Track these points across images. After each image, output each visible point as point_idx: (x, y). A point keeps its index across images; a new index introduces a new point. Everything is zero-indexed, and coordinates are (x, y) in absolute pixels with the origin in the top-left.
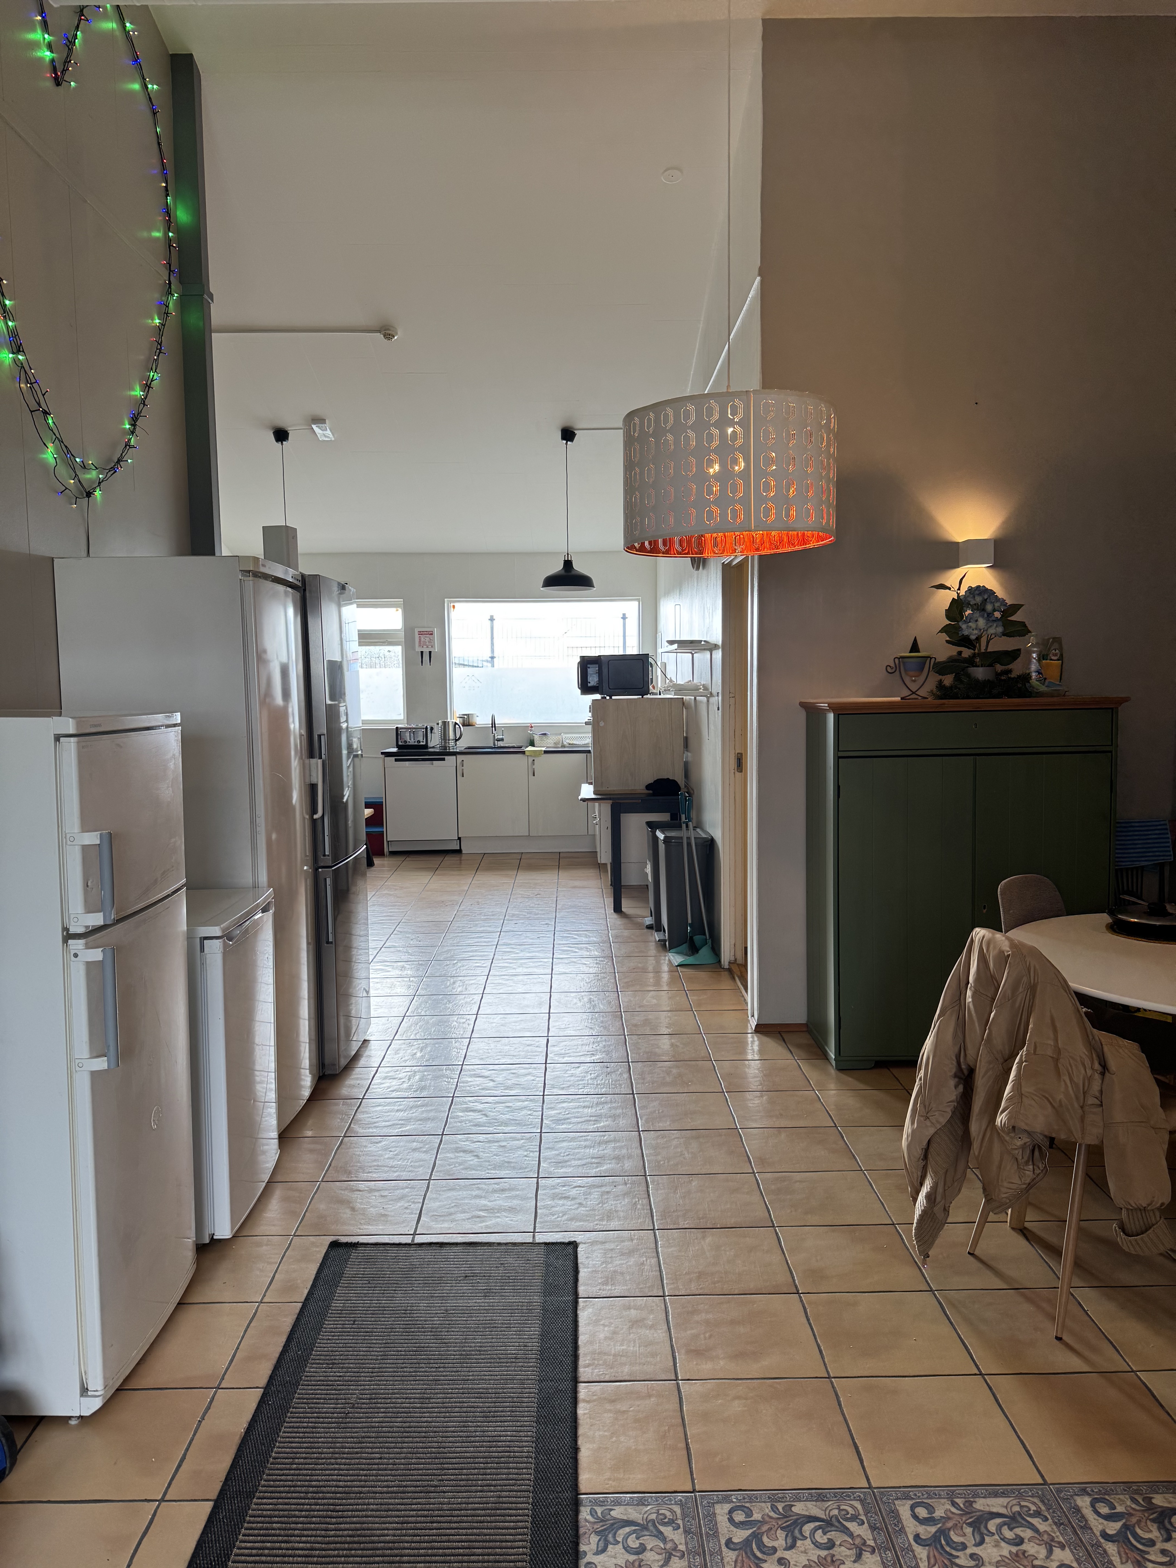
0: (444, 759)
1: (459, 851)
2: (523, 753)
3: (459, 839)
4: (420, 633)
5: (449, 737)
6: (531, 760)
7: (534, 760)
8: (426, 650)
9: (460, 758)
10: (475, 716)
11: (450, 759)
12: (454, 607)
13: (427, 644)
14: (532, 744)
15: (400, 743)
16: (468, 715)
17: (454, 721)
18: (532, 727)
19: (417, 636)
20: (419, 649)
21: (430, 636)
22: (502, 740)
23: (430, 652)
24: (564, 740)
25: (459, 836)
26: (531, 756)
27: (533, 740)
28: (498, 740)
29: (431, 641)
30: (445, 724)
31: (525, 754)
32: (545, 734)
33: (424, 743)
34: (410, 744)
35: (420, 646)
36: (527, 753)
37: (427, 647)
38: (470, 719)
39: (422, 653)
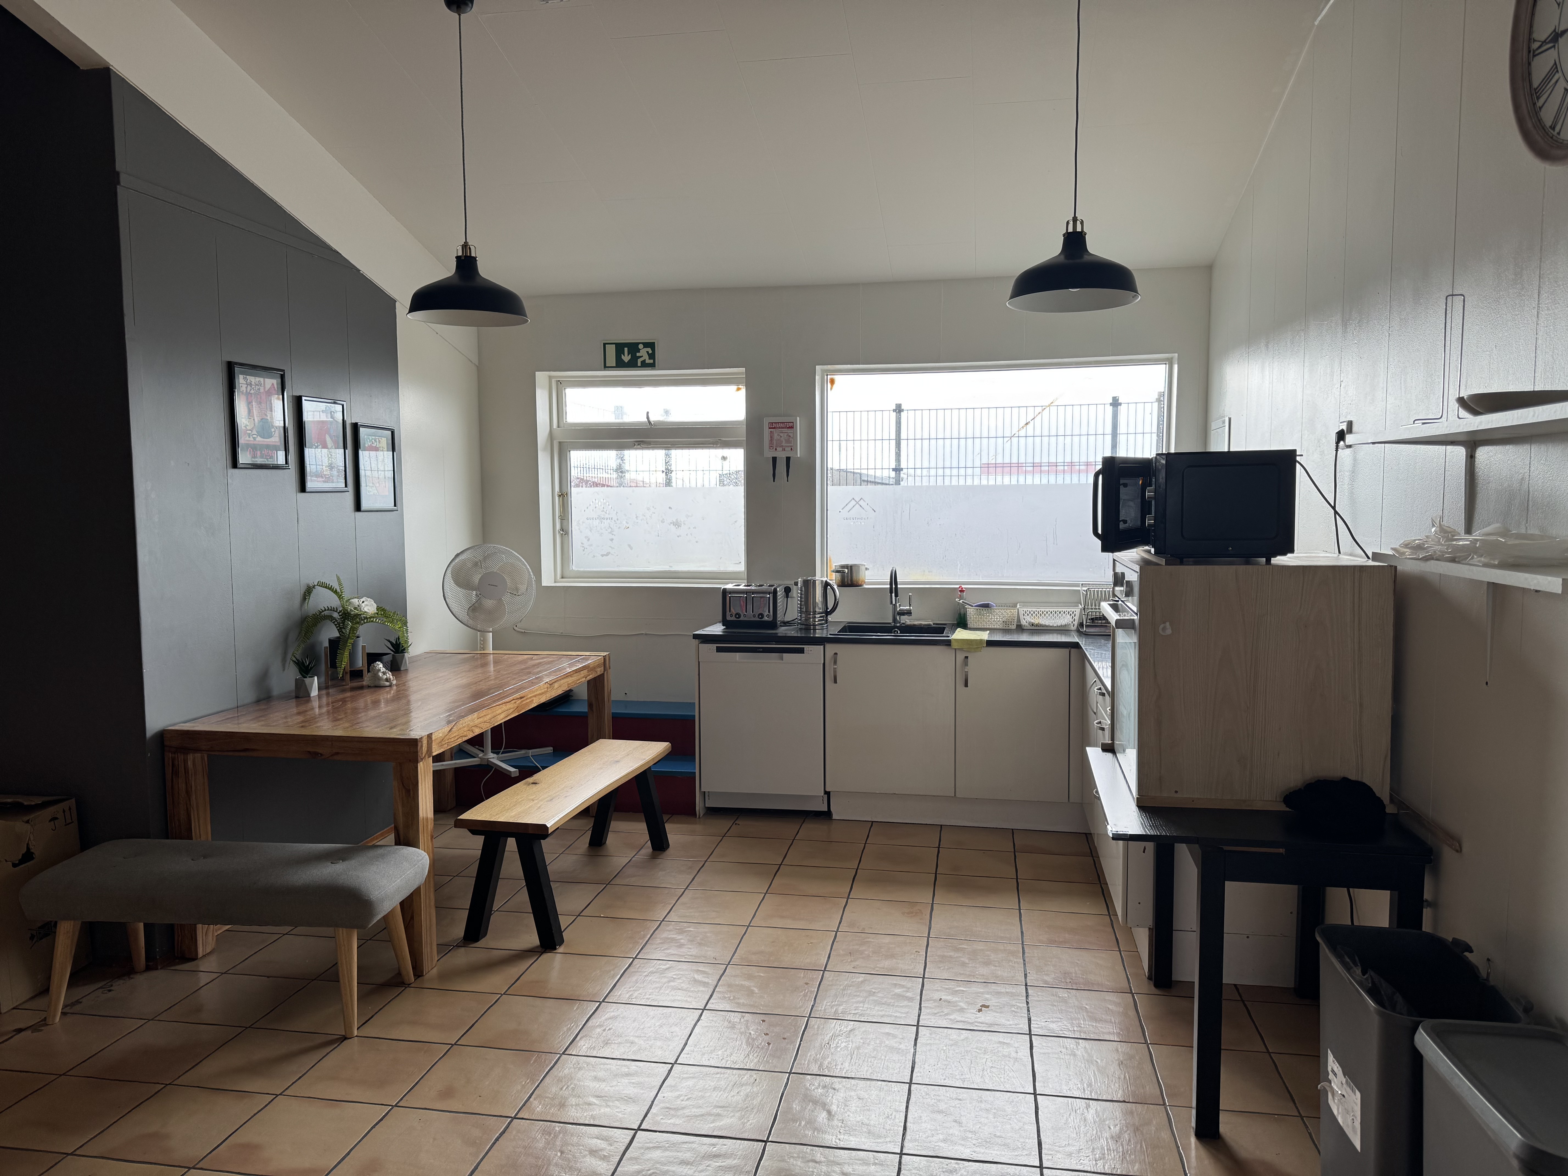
0: (801, 651)
1: (827, 815)
2: (948, 643)
3: (828, 793)
4: (773, 426)
5: (814, 608)
6: (960, 657)
7: (967, 657)
8: (781, 455)
9: (831, 648)
10: (863, 568)
11: (814, 652)
12: (832, 382)
13: (784, 444)
14: (962, 623)
15: (729, 618)
16: (851, 568)
17: (824, 579)
18: (962, 591)
19: (767, 431)
20: (769, 454)
21: (789, 431)
22: (909, 613)
23: (788, 459)
24: (1022, 617)
25: (827, 790)
26: (961, 649)
27: (965, 615)
28: (902, 613)
29: (791, 440)
30: (808, 585)
31: (950, 645)
32: (987, 606)
33: (771, 619)
34: (746, 619)
35: (771, 447)
36: (954, 645)
37: (784, 450)
38: (854, 575)
39: (774, 459)
